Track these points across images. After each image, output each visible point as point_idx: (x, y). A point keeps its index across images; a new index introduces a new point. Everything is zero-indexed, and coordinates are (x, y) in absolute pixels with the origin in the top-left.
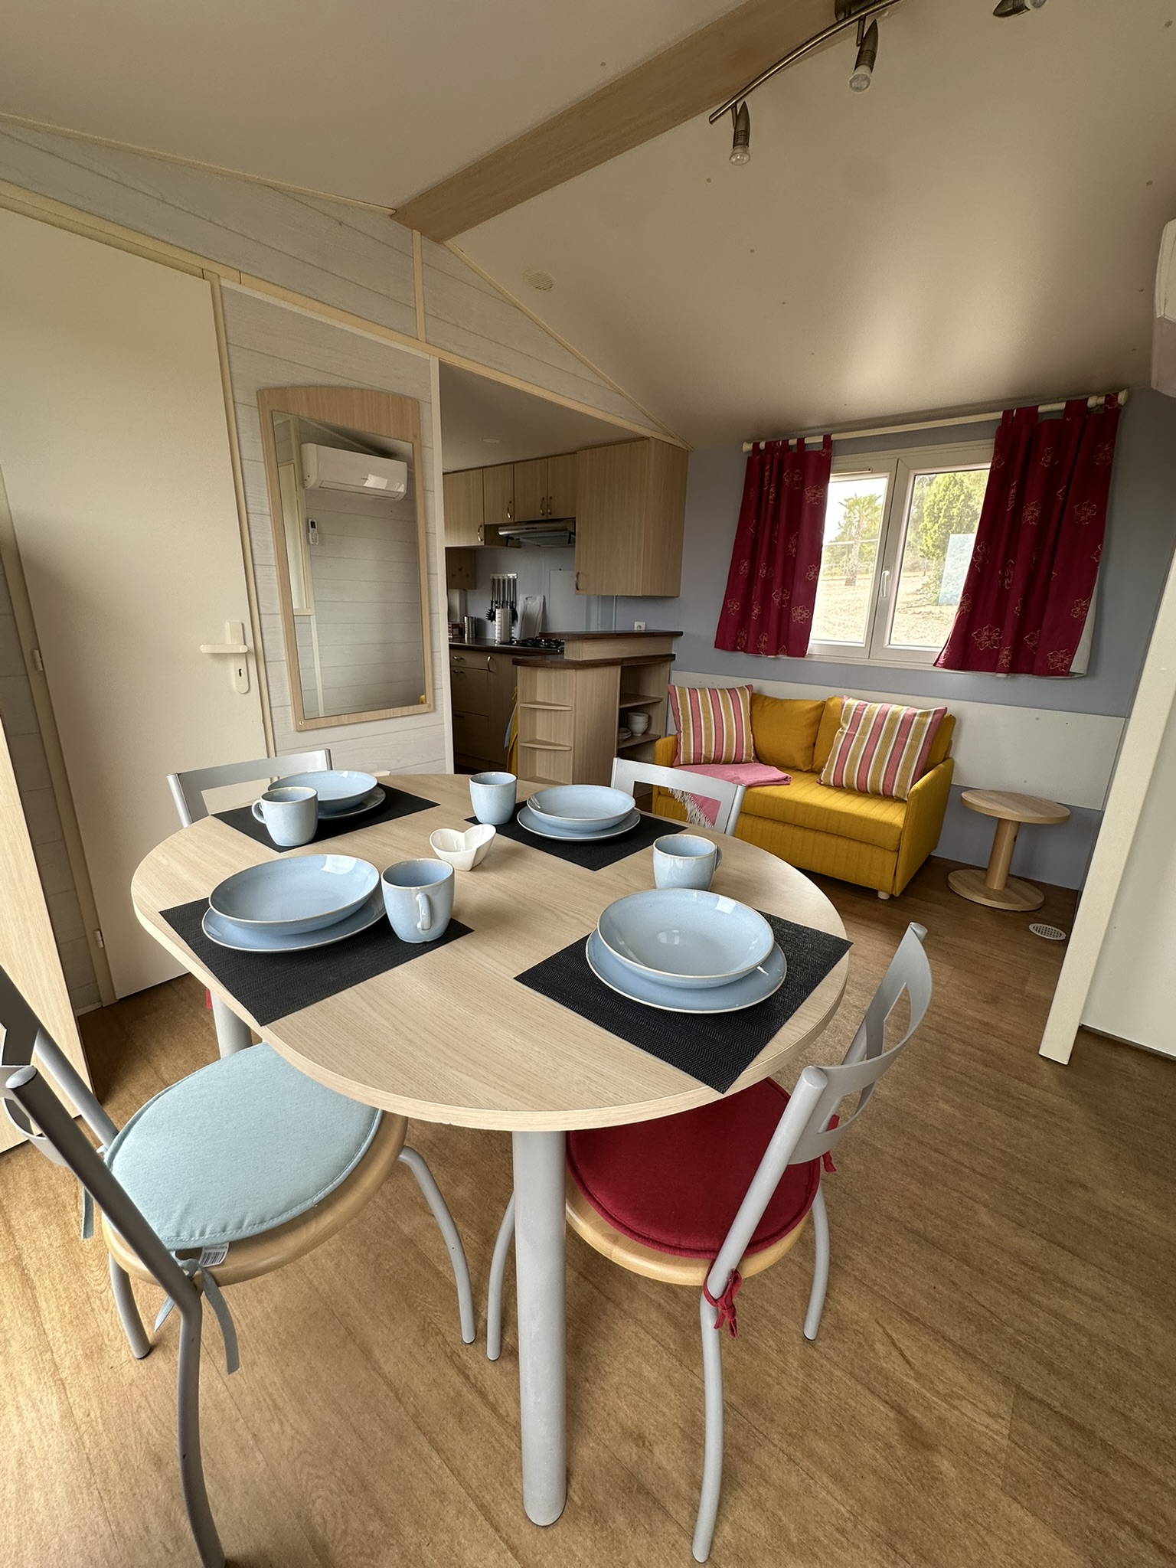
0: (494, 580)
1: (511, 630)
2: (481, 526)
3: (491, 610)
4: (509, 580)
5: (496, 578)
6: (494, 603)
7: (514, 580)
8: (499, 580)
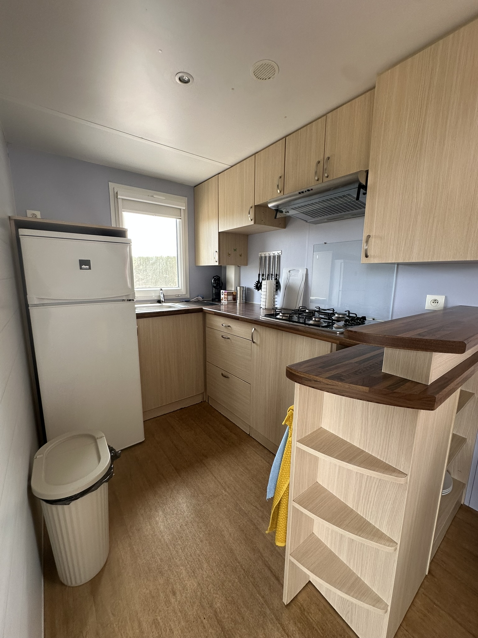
0: (261, 257)
1: (274, 299)
2: (251, 207)
3: (258, 282)
4: (274, 257)
5: (263, 255)
6: (261, 276)
7: (279, 257)
8: (265, 257)
